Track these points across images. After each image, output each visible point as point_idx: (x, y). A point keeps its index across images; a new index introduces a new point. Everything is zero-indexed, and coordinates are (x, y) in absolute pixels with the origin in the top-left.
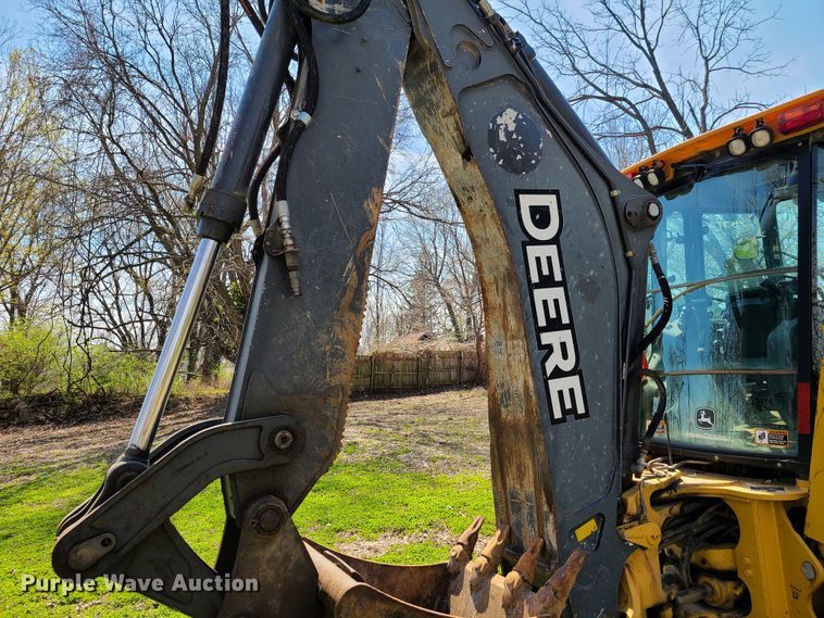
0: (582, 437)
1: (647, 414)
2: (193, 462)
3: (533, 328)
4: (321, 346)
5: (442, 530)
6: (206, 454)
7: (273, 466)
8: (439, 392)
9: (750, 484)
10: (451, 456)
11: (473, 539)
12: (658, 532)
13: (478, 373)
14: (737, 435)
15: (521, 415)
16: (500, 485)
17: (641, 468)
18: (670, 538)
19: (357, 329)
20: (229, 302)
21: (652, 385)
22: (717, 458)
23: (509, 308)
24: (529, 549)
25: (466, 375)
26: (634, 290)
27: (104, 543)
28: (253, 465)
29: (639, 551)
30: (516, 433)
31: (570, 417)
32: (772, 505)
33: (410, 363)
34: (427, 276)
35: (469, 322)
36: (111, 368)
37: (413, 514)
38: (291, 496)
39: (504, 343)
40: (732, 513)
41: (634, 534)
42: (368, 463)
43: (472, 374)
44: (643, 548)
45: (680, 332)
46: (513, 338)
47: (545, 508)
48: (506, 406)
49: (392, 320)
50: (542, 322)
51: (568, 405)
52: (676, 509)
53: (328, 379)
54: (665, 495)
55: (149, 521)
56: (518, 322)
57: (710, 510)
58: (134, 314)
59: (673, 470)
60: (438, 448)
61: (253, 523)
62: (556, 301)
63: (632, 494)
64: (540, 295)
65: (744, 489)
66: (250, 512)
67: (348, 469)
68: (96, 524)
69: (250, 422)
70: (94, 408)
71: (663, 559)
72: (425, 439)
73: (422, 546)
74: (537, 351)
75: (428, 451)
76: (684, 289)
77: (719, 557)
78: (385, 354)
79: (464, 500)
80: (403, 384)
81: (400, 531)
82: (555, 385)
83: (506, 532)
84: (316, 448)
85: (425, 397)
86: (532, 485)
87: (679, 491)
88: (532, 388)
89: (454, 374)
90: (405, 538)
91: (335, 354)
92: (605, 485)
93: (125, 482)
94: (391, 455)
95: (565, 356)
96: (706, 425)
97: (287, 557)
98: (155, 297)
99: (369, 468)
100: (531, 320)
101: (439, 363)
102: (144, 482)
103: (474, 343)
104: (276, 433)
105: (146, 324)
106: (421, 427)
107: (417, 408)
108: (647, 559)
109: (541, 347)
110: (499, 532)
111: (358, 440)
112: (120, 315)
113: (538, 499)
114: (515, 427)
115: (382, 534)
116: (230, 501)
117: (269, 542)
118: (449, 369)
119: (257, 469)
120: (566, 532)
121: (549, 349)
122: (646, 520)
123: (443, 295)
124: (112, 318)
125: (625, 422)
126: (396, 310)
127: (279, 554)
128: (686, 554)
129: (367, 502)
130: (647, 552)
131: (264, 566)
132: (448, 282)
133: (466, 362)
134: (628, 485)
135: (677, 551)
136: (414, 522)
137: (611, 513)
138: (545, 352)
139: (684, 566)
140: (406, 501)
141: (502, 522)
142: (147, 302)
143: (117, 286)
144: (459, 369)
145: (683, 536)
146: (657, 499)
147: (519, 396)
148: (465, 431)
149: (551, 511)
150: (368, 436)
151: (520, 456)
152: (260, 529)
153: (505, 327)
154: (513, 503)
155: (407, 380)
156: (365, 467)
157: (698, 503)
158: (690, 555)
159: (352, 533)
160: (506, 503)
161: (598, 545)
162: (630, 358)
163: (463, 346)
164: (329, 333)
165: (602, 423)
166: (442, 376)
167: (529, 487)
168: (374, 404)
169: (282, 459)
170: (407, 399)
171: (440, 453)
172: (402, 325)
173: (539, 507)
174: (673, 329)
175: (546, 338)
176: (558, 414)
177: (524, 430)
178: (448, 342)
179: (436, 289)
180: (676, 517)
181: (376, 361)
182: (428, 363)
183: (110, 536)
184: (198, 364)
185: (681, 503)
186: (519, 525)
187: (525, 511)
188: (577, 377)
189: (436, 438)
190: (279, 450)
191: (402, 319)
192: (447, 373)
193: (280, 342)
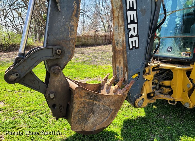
0: (137, 53)
1: (154, 49)
2: (36, 57)
3: (126, 23)
4: (67, 27)
5: (100, 78)
6: (39, 55)
7: (57, 59)
8: (100, 46)
9: (178, 66)
10: (102, 61)
11: (107, 78)
12: (153, 77)
13: (110, 41)
14: (177, 54)
15: (121, 48)
16: (114, 65)
17: (151, 62)
18: (155, 79)
19: (77, 22)
20: (43, 20)
21: (157, 41)
22: (171, 59)
23: (120, 17)
24: (121, 80)
25: (107, 41)
26: (156, 12)
27: (17, 75)
28: (52, 58)
29: (147, 81)
30: (119, 53)
31: (134, 48)
32: (183, 70)
33: (92, 38)
34: (97, 14)
35: (108, 27)
36: (15, 38)
37: (92, 74)
38: (62, 66)
39: (118, 28)
40: (172, 73)
41: (146, 77)
42: (82, 62)
43: (108, 41)
44: (148, 80)
45: (167, 26)
46: (121, 26)
47: (125, 71)
48: (117, 45)
49: (88, 27)
50: (129, 21)
51: (134, 45)
52: (158, 72)
53: (70, 36)
54: (156, 68)
55: (27, 70)
56: (122, 21)
57: (167, 72)
58: (18, 23)
59: (159, 62)
60: (99, 59)
61: (53, 72)
62: (134, 15)
63: (147, 68)
64: (129, 13)
65: (176, 67)
66: (52, 69)
67: (77, 64)
68: (14, 71)
69: (50, 47)
70: (12, 48)
71: (153, 83)
72: (96, 57)
73: (95, 81)
74: (127, 30)
75: (96, 60)
76: (170, 13)
77: (167, 83)
78: (86, 35)
79: (105, 71)
80: (90, 44)
81: (89, 78)
82: (131, 39)
83: (115, 76)
84: (68, 55)
85: (96, 47)
86: (123, 65)
87: (160, 68)
88: (124, 40)
89: (104, 41)
90: (91, 79)
91: (71, 29)
92: (141, 65)
93: (19, 61)
94: (87, 61)
95: (134, 31)
96: (169, 51)
97: (62, 80)
98: (24, 19)
99: (82, 64)
100: (126, 21)
101: (100, 38)
102: (24, 61)
103: (109, 33)
104: (57, 50)
105: (22, 26)
106: (95, 54)
107: (94, 50)
108: (149, 83)
109: (128, 29)
110: (113, 76)
111: (79, 57)
112: (15, 24)
113: (124, 69)
114: (119, 51)
115: (85, 78)
116: (47, 67)
117: (57, 76)
118: (102, 40)
119: (52, 59)
120: (130, 76)
121: (130, 29)
122: (150, 74)
123: (101, 19)
124: (13, 24)
125: (148, 50)
126: (89, 24)
127: (59, 79)
128: (159, 82)
129: (81, 71)
130: (149, 81)
131: (56, 82)
132: (103, 15)
133: (107, 38)
134: (147, 66)
135: (157, 81)
136: (93, 76)
137: (142, 72)
138: (129, 30)
139: (158, 85)
140: (91, 71)
141: (114, 74)
142: (22, 20)
143: (13, 15)
144: (105, 40)
145: (158, 78)
146: (154, 69)
147: (121, 42)
148: (106, 55)
149: (127, 71)
150: (81, 56)
151: (120, 58)
152: (54, 73)
153: (118, 23)
154: (117, 70)
155: (91, 42)
156: (81, 63)
157: (164, 70)
158: (160, 82)
159: (78, 78)
160: (115, 70)
161: (137, 80)
162: (152, 32)
163: (106, 33)
164: (69, 23)
165: (142, 50)
166: (100, 42)
167: (122, 66)
168: (83, 48)
169: (59, 57)
170: (91, 47)
171: (99, 60)
172: (90, 28)
173: (124, 70)
174: (165, 25)
175: (130, 26)
176: (131, 47)
177: (122, 51)
178: (103, 32)
179: (100, 17)
180: (158, 74)
181: (83, 37)
182: (97, 38)
183: (18, 74)
184: (37, 37)
185: (160, 70)
186: (118, 75)
187: (120, 71)
188: (137, 37)
189: (99, 57)
190: (58, 54)
191: (90, 25)
192: (102, 41)
193: (56, 25)
